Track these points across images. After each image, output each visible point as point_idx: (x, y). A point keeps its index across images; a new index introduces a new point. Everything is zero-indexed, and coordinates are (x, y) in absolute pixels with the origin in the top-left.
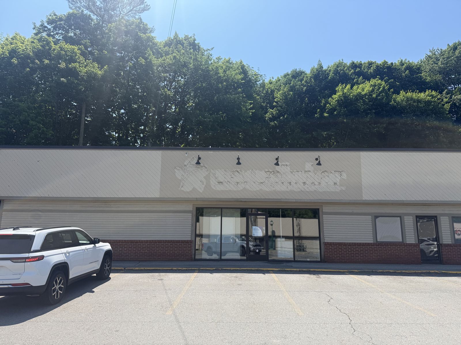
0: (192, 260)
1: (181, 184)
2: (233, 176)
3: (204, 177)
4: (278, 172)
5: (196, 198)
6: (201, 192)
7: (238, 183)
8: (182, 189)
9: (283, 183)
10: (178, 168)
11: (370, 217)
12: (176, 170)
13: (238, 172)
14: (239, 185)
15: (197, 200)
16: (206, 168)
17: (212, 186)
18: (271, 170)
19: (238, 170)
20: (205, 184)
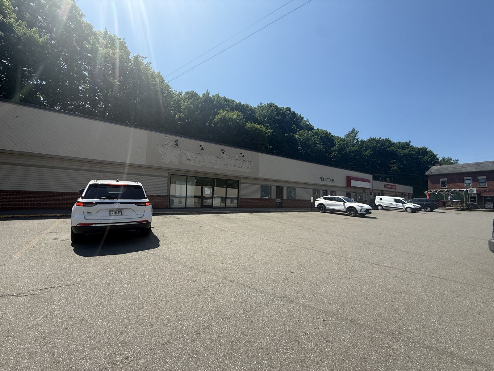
0: (168, 208)
1: (162, 157)
2: (197, 156)
3: (178, 155)
4: (222, 158)
5: (173, 168)
6: (176, 164)
7: (199, 161)
8: (163, 161)
9: (224, 164)
10: (160, 146)
11: (260, 186)
12: (158, 147)
13: (200, 154)
14: (200, 163)
15: (173, 169)
16: (180, 149)
17: (183, 161)
18: (218, 156)
19: (200, 153)
20: (179, 159)
